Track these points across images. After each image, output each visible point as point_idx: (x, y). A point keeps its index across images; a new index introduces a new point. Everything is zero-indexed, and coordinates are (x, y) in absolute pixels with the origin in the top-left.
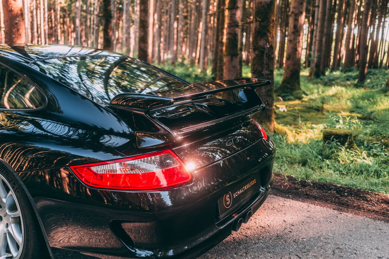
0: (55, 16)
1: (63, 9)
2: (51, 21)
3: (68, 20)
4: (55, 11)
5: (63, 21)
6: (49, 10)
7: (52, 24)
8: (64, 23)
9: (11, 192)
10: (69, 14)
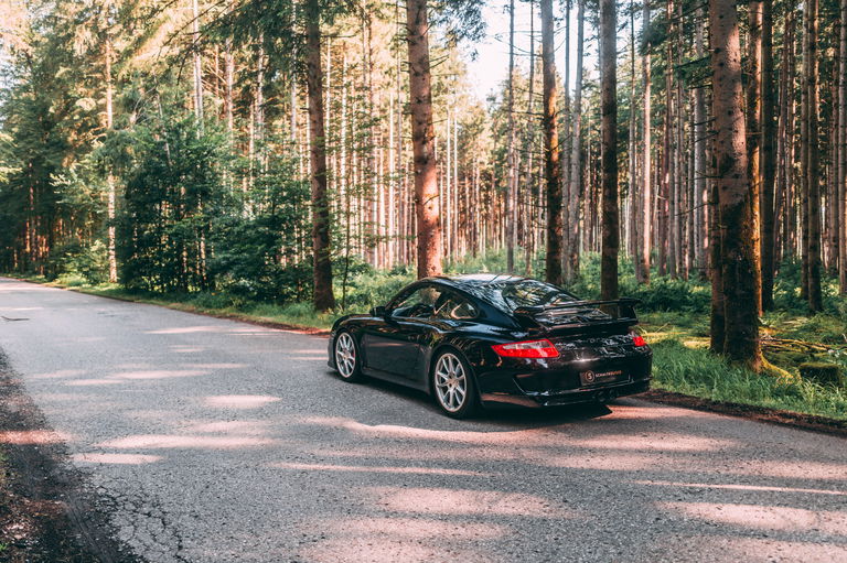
0: (471, 189)
1: (486, 175)
2: (464, 197)
3: (493, 194)
4: (470, 179)
5: (486, 196)
6: (462, 177)
7: (464, 202)
8: (487, 200)
9: (460, 364)
10: (497, 183)
